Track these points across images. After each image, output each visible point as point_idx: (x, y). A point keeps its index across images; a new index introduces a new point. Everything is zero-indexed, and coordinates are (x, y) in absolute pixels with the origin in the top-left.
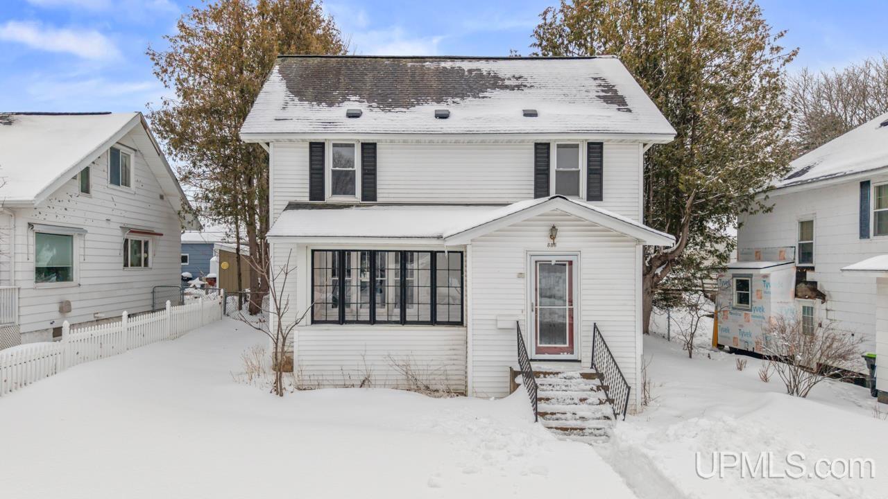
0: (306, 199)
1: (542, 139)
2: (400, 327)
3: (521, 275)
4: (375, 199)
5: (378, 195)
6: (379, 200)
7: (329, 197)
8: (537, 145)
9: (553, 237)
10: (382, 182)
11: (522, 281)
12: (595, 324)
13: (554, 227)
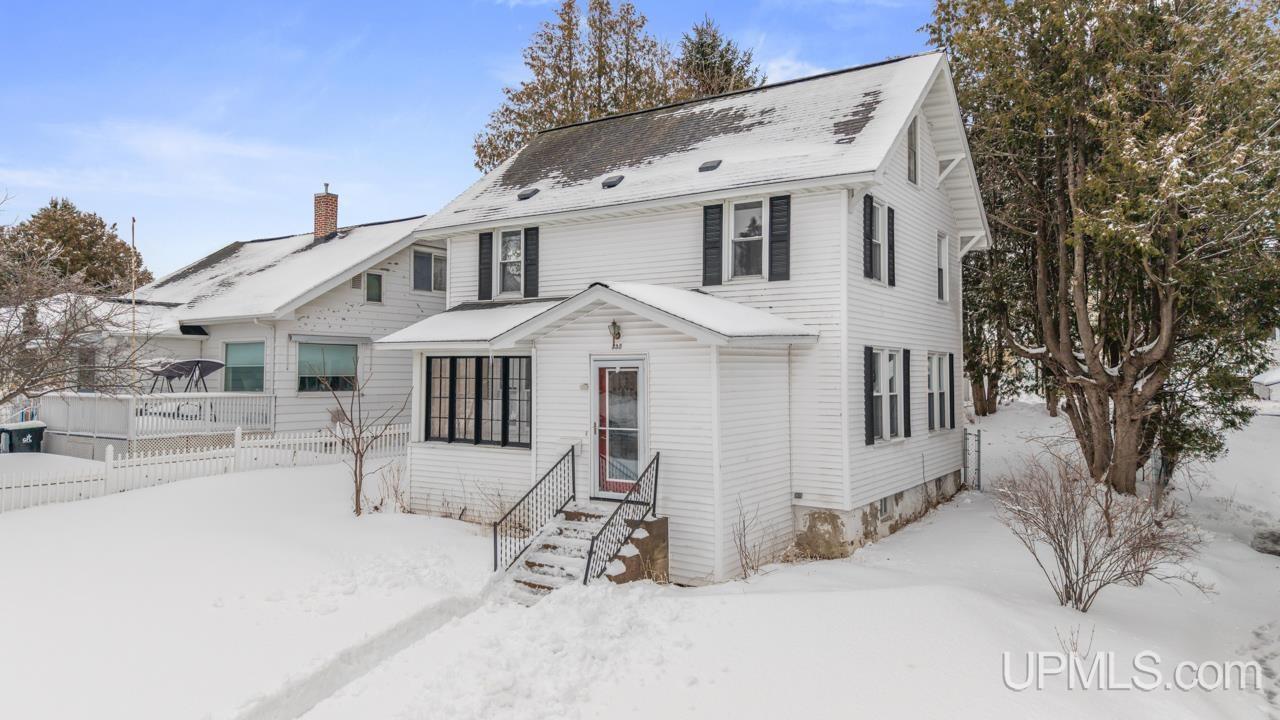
0: (475, 299)
1: (712, 199)
2: (499, 449)
3: (585, 386)
4: (536, 295)
5: (540, 290)
6: (541, 295)
7: (496, 294)
8: (707, 209)
9: (617, 335)
10: (545, 274)
11: (586, 394)
12: (658, 453)
13: (614, 323)
